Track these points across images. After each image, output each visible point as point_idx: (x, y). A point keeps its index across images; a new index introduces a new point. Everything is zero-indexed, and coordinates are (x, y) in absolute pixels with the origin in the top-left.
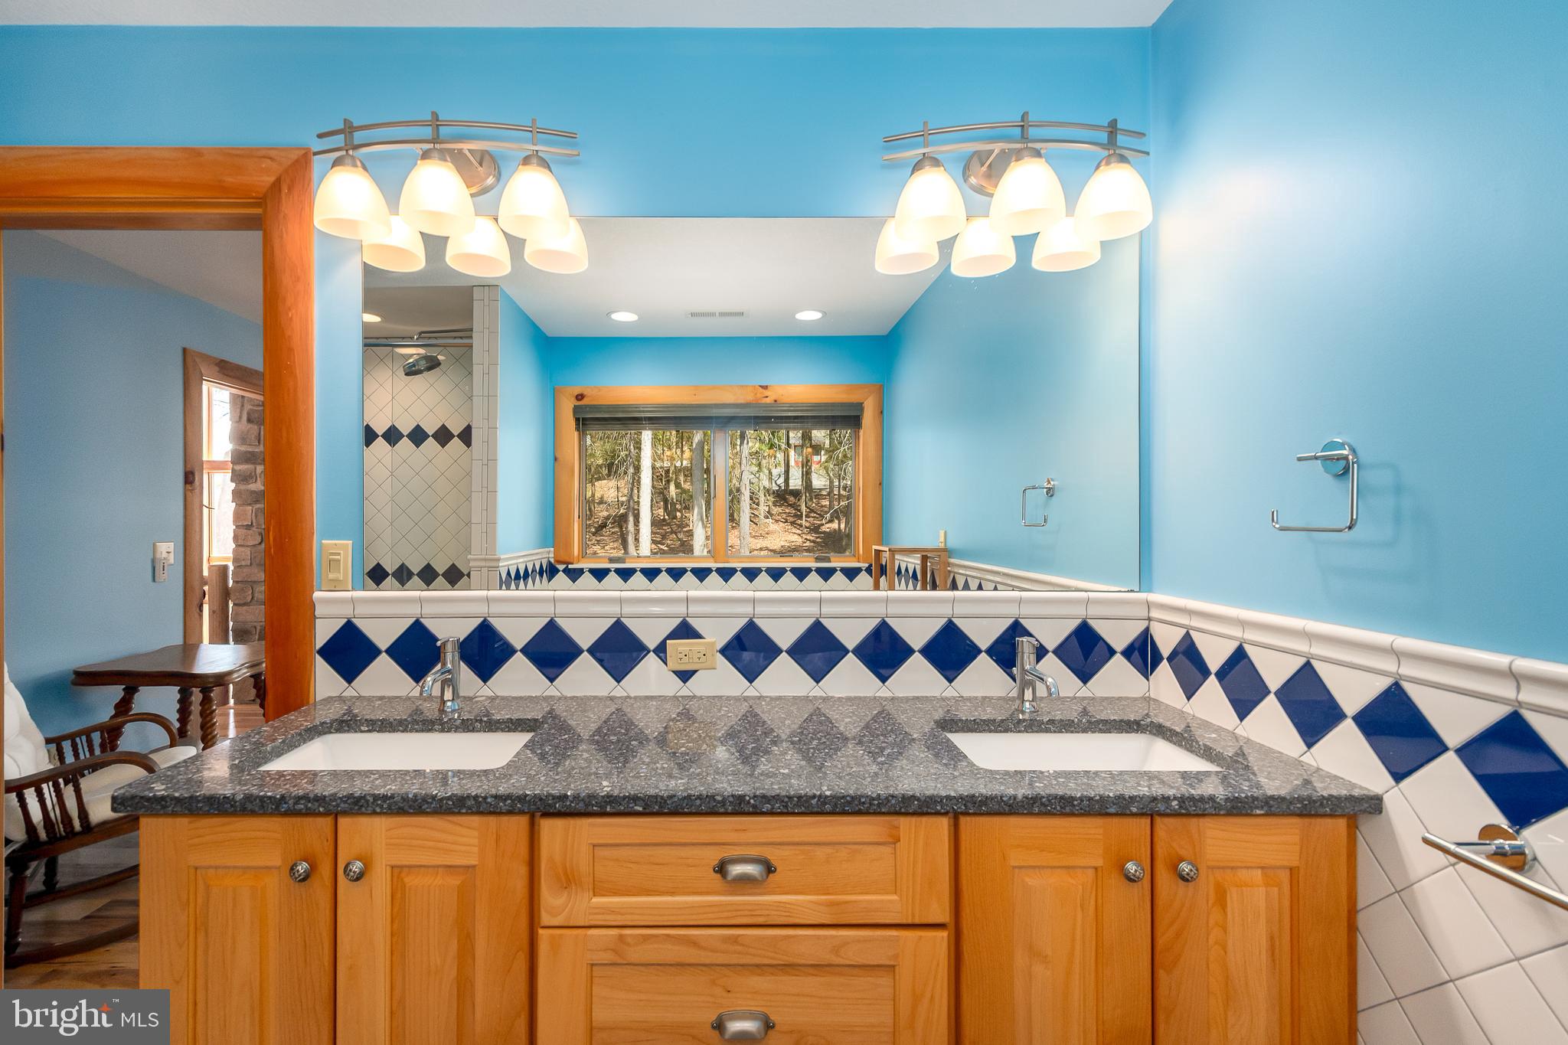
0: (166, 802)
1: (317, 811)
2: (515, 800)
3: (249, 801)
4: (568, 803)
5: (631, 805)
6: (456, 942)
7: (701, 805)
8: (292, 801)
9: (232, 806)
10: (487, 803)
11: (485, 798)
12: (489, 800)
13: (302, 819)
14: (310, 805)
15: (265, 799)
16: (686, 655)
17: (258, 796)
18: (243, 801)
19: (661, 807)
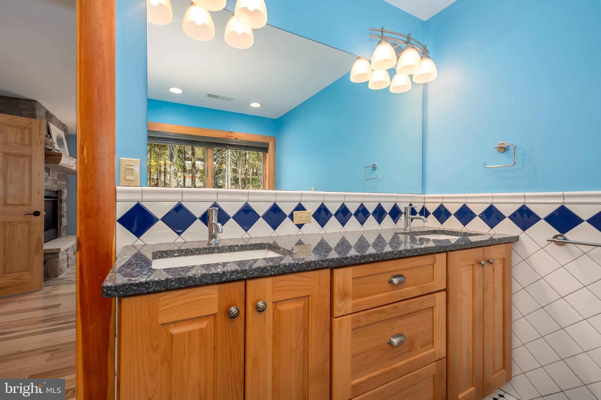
0: (149, 285)
1: (242, 278)
2: (330, 261)
3: (204, 278)
4: (349, 260)
5: (369, 259)
6: (302, 333)
7: (390, 256)
8: (229, 274)
9: (194, 281)
10: (319, 264)
11: (318, 262)
12: (320, 263)
13: (230, 284)
14: (239, 275)
15: (214, 275)
16: (301, 217)
17: (209, 274)
18: (200, 278)
19: (378, 258)
